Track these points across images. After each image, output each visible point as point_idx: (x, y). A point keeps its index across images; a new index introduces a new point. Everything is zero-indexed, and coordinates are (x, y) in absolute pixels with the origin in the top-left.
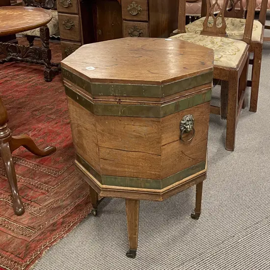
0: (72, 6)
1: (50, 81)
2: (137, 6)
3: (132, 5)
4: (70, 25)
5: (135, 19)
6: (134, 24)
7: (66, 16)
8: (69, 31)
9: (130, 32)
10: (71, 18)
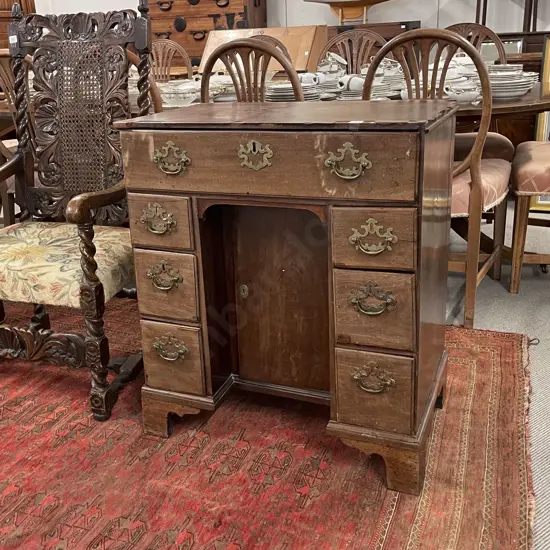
0: (176, 231)
1: (107, 419)
2: (382, 231)
3: (367, 228)
4: (169, 279)
5: (374, 264)
6: (368, 280)
7: (157, 256)
8: (165, 295)
9: (354, 300)
10: (170, 262)
